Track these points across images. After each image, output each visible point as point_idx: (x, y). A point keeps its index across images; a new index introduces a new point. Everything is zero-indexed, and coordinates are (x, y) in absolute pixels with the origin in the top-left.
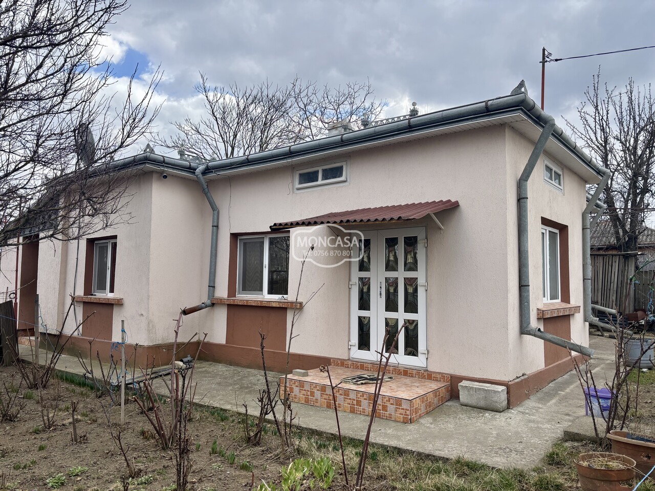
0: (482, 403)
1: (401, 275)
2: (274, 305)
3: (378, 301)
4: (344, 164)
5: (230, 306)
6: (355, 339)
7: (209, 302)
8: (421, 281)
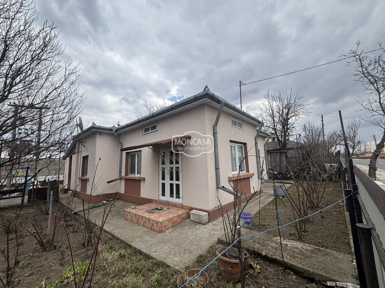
0: (198, 221)
1: (174, 166)
2: (136, 179)
3: (167, 177)
4: (157, 124)
5: (126, 179)
6: (161, 192)
7: (119, 178)
8: (180, 168)
